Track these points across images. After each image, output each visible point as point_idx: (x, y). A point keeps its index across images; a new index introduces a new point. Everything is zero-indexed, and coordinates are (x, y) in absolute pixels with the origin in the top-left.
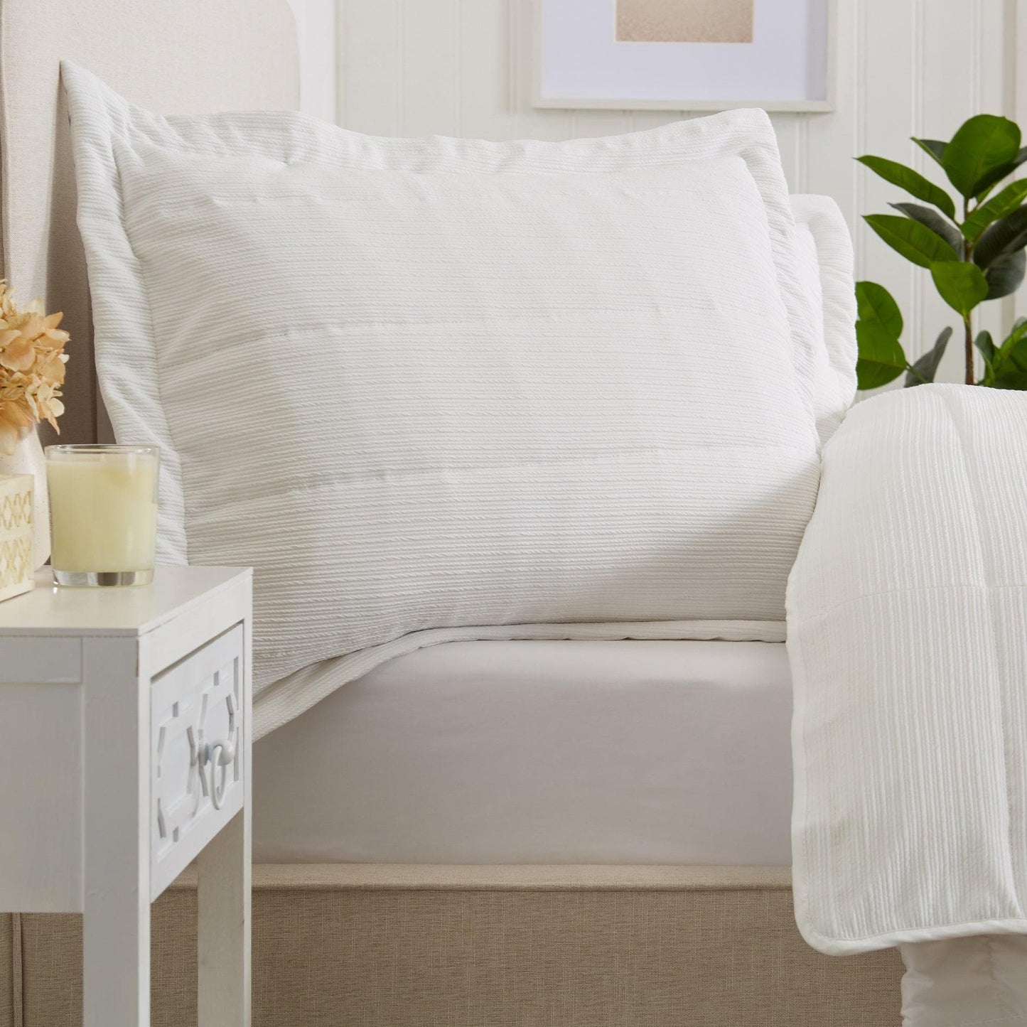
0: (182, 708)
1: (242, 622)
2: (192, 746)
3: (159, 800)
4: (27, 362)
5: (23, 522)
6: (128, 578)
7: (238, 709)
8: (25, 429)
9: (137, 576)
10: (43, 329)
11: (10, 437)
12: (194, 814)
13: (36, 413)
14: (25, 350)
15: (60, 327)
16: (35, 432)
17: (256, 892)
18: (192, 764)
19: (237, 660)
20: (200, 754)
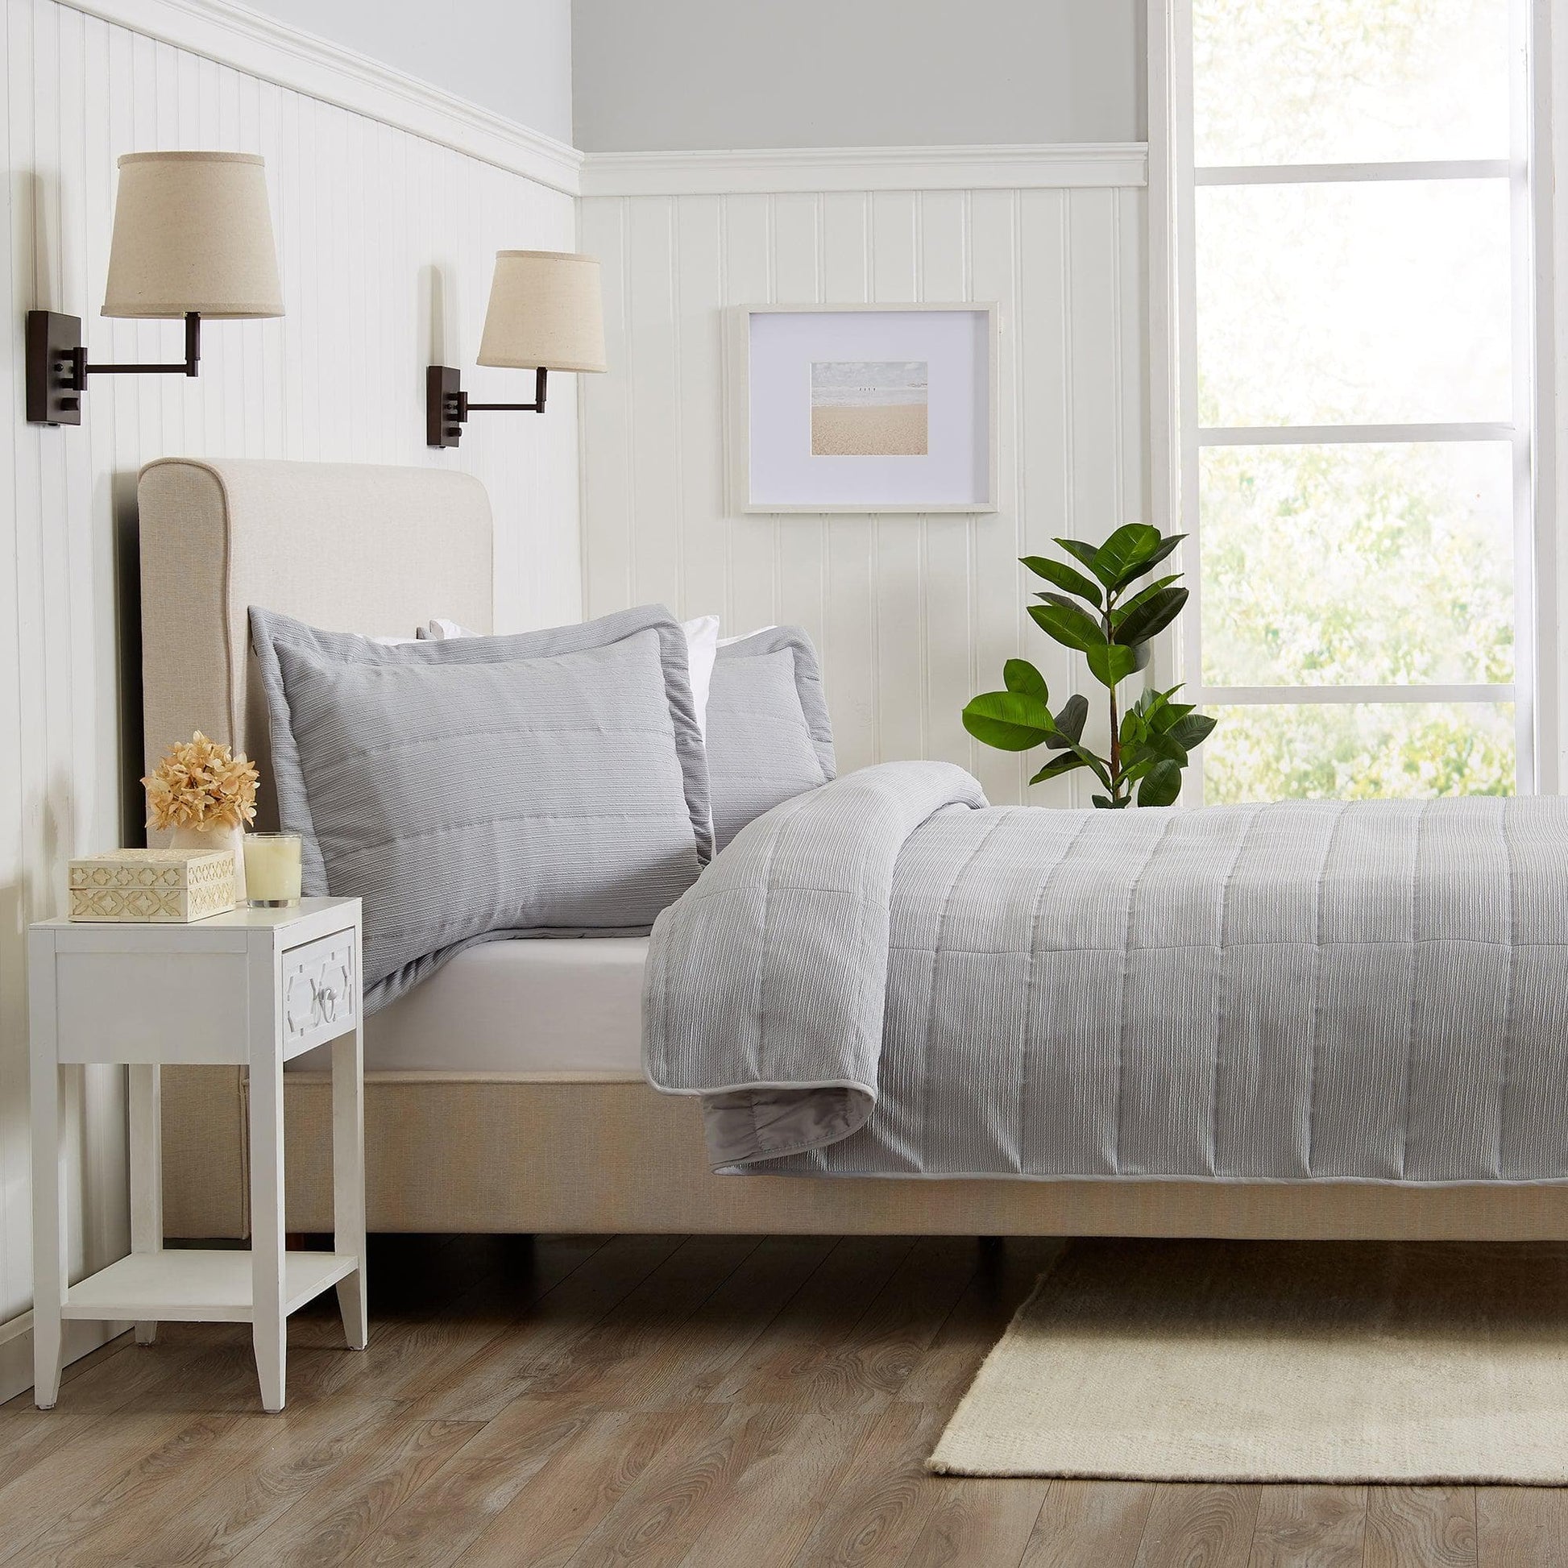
0: (305, 969)
1: (354, 927)
2: (314, 990)
3: (288, 1012)
4: (235, 789)
5: (228, 875)
6: (285, 903)
7: (350, 974)
8: (235, 824)
9: (290, 901)
10: (244, 770)
11: (226, 830)
12: (317, 1025)
13: (240, 816)
14: (233, 783)
15: (254, 768)
16: (241, 824)
17: (365, 1084)
18: (314, 999)
19: (349, 947)
20: (319, 994)
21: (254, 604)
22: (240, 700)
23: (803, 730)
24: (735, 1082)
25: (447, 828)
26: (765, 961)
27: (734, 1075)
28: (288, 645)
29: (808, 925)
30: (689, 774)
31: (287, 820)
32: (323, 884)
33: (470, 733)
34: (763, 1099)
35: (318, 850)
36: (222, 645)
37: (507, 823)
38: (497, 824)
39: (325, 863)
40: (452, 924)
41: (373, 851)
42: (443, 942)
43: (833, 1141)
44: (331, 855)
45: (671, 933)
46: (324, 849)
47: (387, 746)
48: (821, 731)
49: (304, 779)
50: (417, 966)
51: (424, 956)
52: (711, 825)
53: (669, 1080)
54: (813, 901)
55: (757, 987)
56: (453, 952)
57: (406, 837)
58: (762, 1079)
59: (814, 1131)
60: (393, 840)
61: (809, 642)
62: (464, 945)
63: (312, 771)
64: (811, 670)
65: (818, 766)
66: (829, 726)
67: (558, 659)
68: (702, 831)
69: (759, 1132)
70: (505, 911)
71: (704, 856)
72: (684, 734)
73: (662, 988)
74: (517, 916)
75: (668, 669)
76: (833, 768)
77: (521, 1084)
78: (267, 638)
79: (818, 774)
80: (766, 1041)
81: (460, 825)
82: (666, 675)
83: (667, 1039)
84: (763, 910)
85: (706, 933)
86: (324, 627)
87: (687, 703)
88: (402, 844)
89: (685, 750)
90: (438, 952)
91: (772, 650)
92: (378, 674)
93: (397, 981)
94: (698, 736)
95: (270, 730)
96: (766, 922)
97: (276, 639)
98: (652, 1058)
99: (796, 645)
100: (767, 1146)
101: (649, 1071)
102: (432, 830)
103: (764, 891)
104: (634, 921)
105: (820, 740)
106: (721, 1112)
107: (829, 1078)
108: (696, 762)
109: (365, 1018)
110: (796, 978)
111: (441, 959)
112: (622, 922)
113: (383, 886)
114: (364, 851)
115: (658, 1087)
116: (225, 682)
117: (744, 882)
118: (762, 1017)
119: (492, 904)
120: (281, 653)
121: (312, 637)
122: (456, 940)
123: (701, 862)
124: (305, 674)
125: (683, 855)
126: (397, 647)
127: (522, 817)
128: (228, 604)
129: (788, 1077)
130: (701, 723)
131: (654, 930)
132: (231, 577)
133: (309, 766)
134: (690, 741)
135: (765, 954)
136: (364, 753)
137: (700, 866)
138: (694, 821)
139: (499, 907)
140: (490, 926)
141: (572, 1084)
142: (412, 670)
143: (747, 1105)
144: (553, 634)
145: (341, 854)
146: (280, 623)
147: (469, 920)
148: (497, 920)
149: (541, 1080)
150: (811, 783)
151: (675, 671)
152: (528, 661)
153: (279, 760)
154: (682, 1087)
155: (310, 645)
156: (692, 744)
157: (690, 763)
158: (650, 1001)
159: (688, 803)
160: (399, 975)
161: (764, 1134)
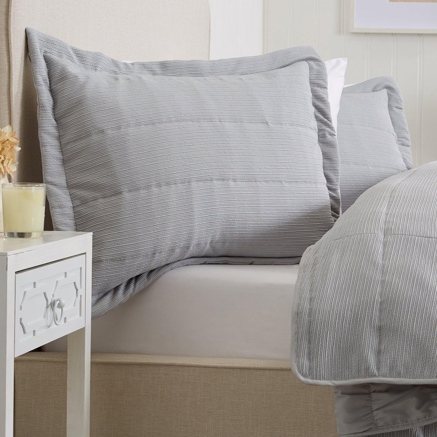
0: (38, 284)
1: (85, 253)
2: (47, 300)
3: (21, 319)
6: (29, 235)
7: (81, 288)
8: (2, 176)
12: (49, 327)
16: (5, 177)
18: (47, 307)
19: (81, 268)
20: (51, 304)
21: (30, 26)
22: (18, 92)
23: (393, 138)
24: (359, 377)
25: (159, 185)
26: (382, 287)
27: (359, 371)
28: (54, 57)
29: (414, 262)
30: (327, 157)
31: (47, 177)
32: (70, 222)
33: (178, 121)
34: (378, 389)
35: (68, 198)
36: (5, 53)
37: (201, 183)
38: (194, 184)
39: (74, 207)
40: (160, 253)
41: (107, 200)
42: (153, 266)
43: (430, 422)
44: (77, 202)
45: (314, 265)
46: (73, 198)
47: (119, 128)
48: (403, 140)
49: (61, 148)
50: (136, 281)
51: (141, 275)
52: (339, 191)
53: (311, 373)
54: (417, 245)
55: (377, 306)
56: (161, 272)
57: (130, 191)
58: (379, 376)
59: (416, 414)
60: (120, 193)
61: (397, 86)
62: (169, 268)
63: (67, 144)
64: (398, 103)
65: (402, 161)
66: (408, 136)
67: (242, 77)
68: (335, 195)
69: (375, 413)
70: (198, 245)
71: (335, 212)
72: (323, 130)
73: (307, 305)
74: (207, 249)
75: (314, 88)
76: (410, 162)
77: (205, 367)
78: (39, 50)
79: (401, 164)
80: (383, 347)
81: (168, 184)
82: (313, 91)
83: (310, 342)
84: (381, 250)
85: (339, 265)
86: (82, 47)
87: (326, 110)
88: (126, 195)
89: (323, 140)
90: (151, 271)
91: (374, 90)
92: (116, 79)
93: (121, 291)
94: (333, 132)
95: (38, 115)
96: (383, 258)
97: (45, 52)
98: (298, 356)
99: (389, 88)
100: (380, 423)
101: (296, 367)
102: (148, 187)
103: (381, 236)
104: (288, 254)
105: (403, 145)
106: (348, 397)
107: (430, 377)
108: (331, 149)
109: (93, 318)
110: (406, 300)
111: (153, 277)
112: (278, 254)
113: (113, 225)
114: (101, 200)
115: (302, 378)
116: (6, 79)
117: (367, 229)
118: (380, 329)
119: (190, 239)
120: (49, 62)
121: (73, 53)
122: (163, 264)
123: (333, 216)
124: (64, 76)
125: (322, 210)
126: (132, 64)
127: (212, 180)
128: (10, 25)
129: (399, 375)
130: (334, 123)
131: (303, 260)
132: (12, 6)
133: (64, 140)
134: (327, 135)
135: (383, 282)
136: (102, 132)
137: (333, 218)
138: (329, 189)
139: (194, 242)
140: (187, 255)
141: (240, 368)
142: (140, 78)
143: (367, 392)
144: (239, 62)
145: (84, 202)
146: (49, 42)
147: (173, 250)
148: (192, 250)
149: (219, 365)
150: (398, 170)
151: (319, 89)
152: (221, 77)
153: (43, 135)
154: (320, 379)
155: (70, 58)
156: (329, 137)
157: (328, 149)
158: (298, 315)
159: (326, 176)
160: (122, 288)
161: (378, 414)
